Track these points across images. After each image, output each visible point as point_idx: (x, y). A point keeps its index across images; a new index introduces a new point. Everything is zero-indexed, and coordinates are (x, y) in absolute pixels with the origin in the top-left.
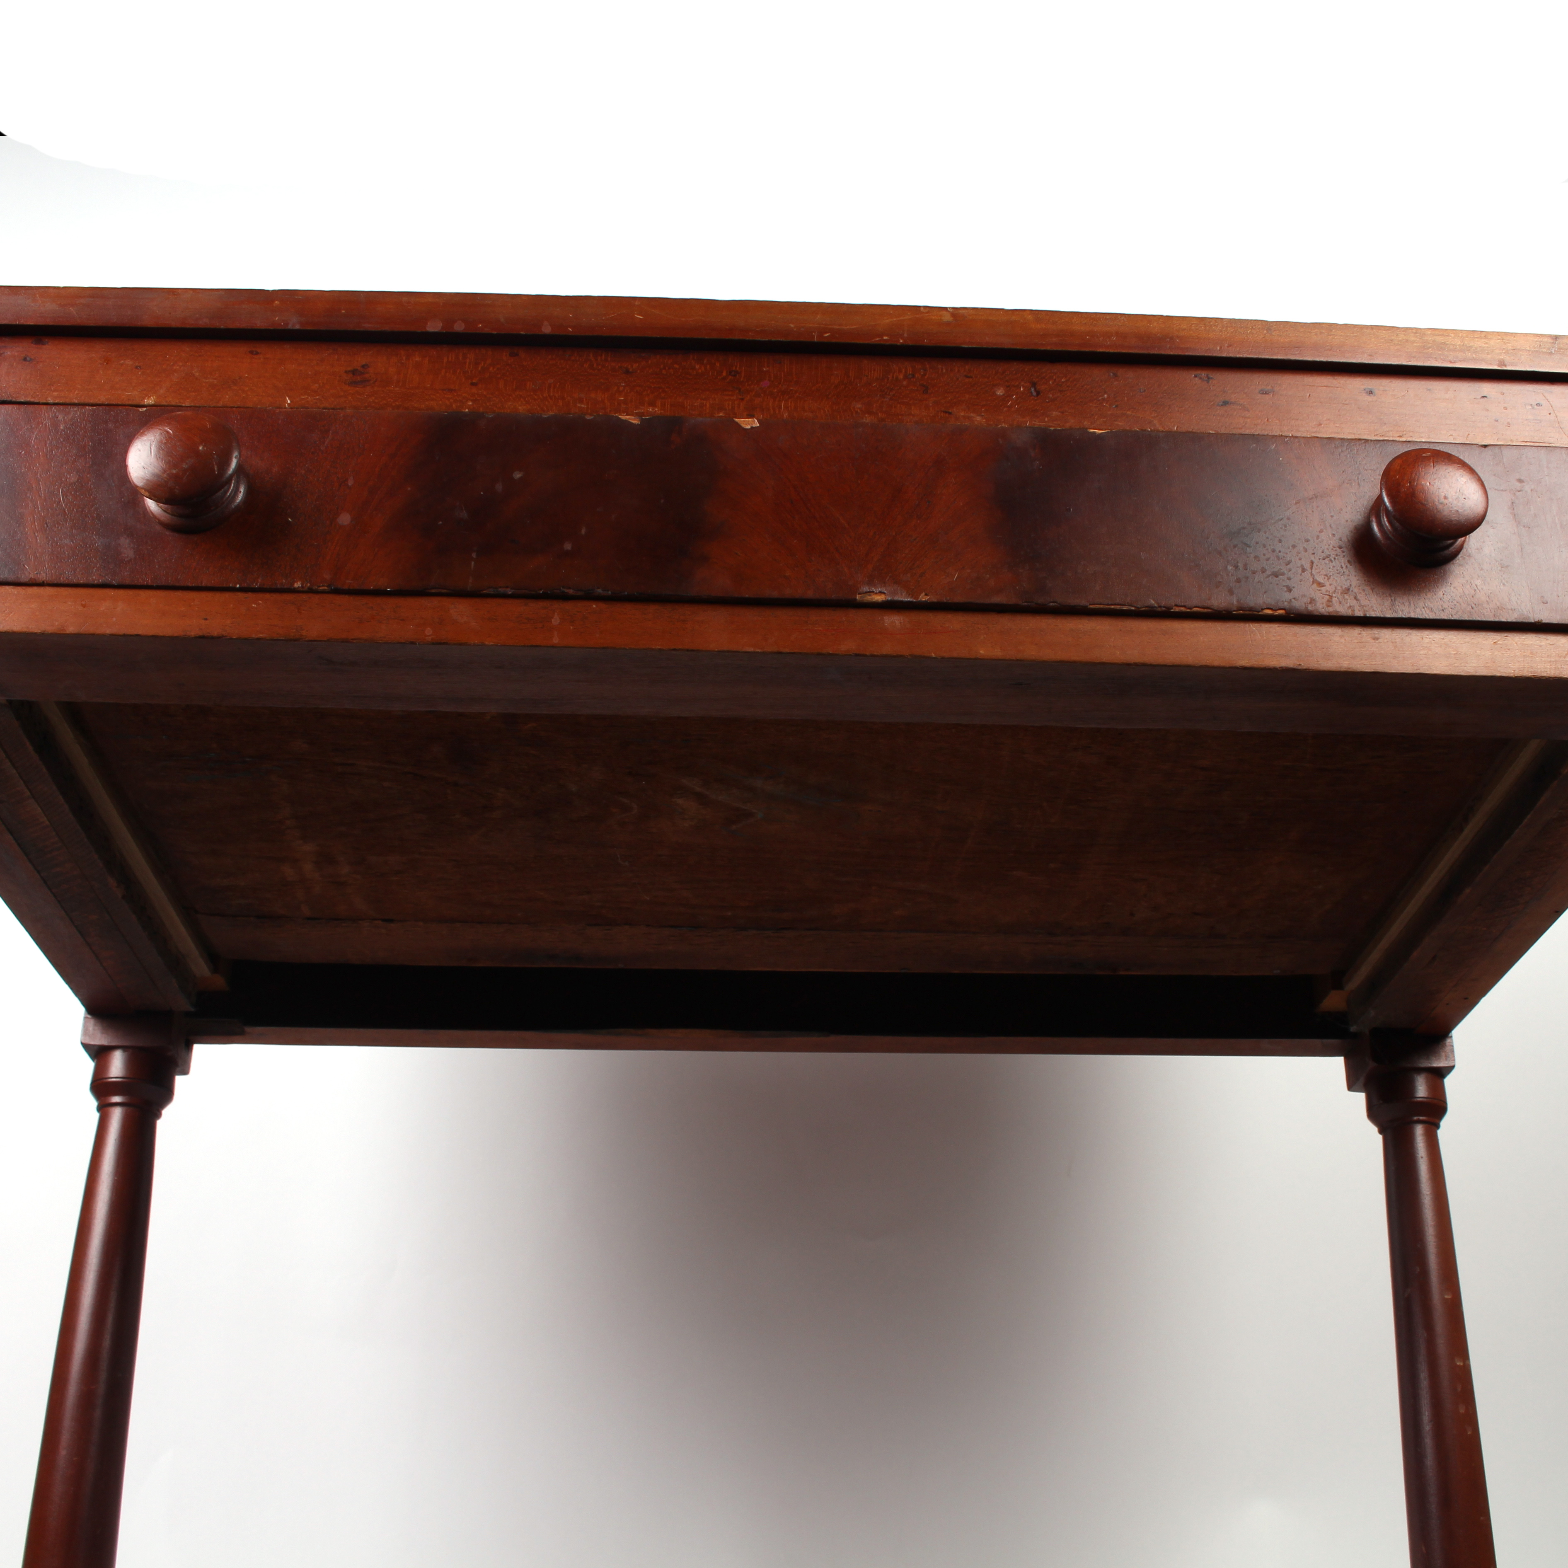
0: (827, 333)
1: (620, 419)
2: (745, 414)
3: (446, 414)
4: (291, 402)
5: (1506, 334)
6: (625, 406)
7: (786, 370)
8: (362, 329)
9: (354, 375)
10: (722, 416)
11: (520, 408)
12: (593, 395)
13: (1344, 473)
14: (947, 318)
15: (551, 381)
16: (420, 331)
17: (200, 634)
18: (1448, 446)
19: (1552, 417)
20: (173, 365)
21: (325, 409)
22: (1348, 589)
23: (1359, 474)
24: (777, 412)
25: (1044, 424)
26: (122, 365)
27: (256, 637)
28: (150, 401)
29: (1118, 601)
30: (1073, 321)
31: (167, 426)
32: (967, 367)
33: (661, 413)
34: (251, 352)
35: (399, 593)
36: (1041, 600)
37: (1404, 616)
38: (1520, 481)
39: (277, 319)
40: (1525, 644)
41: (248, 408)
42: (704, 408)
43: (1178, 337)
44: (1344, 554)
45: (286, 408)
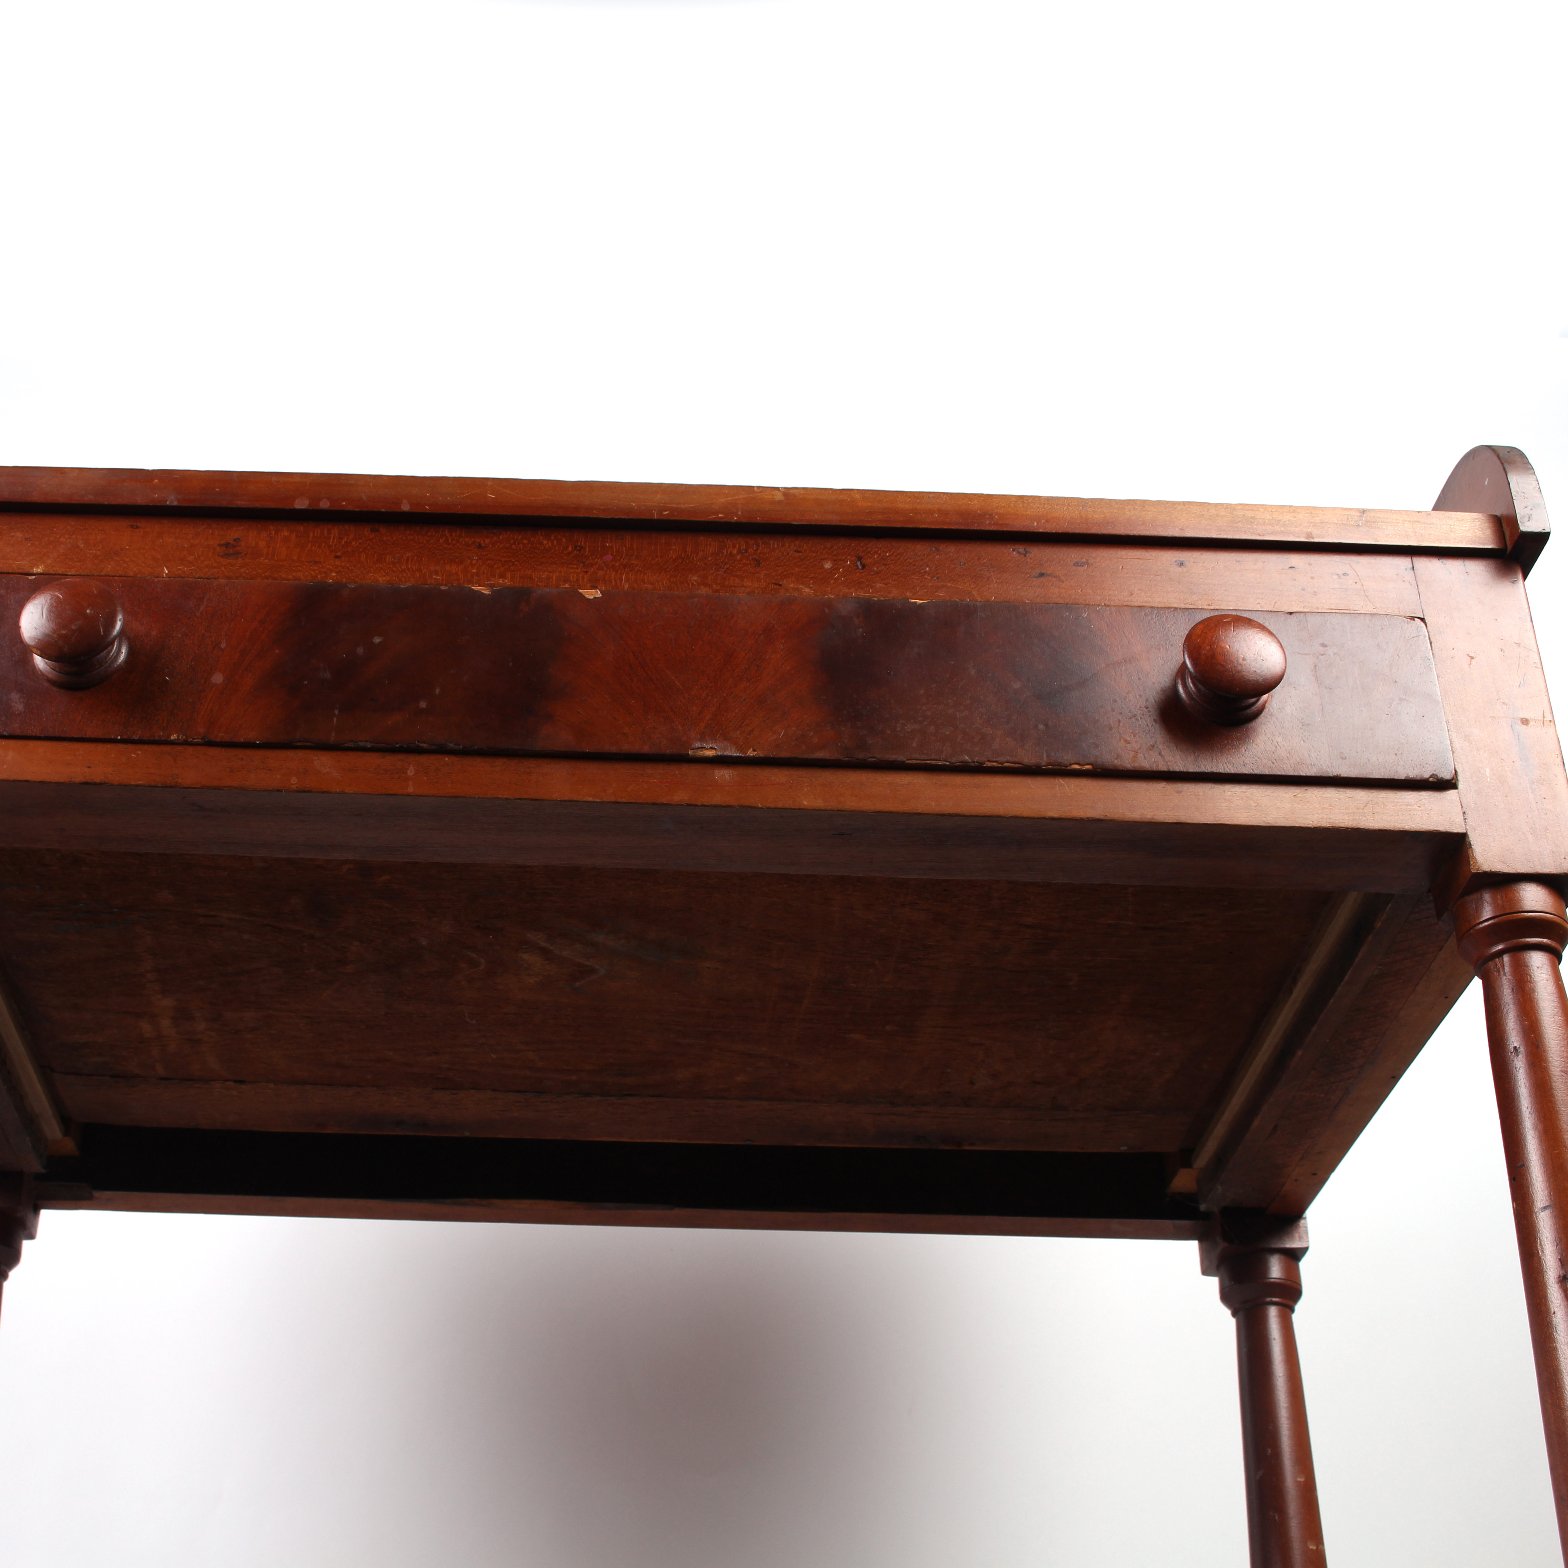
0: (666, 511)
1: (472, 589)
2: (589, 585)
3: (312, 584)
4: (168, 572)
5: (1314, 508)
6: (477, 578)
7: (627, 545)
8: (234, 506)
9: (226, 547)
10: (567, 587)
11: (380, 579)
12: (448, 568)
13: (1152, 639)
14: (779, 497)
15: (409, 554)
16: (288, 508)
17: (84, 780)
18: (1254, 613)
19: (1358, 586)
20: (60, 537)
21: (200, 578)
22: (1153, 746)
23: (1167, 640)
24: (619, 584)
25: (869, 594)
26: (13, 536)
27: (135, 784)
28: (39, 570)
29: (933, 757)
30: (898, 499)
31: (57, 592)
32: (797, 543)
33: (511, 585)
34: (132, 527)
35: (267, 746)
36: (861, 756)
37: (1206, 771)
38: (1324, 645)
39: (156, 496)
40: (1325, 797)
41: (129, 577)
42: (551, 580)
43: (997, 514)
44: (1150, 714)
45: (164, 577)
